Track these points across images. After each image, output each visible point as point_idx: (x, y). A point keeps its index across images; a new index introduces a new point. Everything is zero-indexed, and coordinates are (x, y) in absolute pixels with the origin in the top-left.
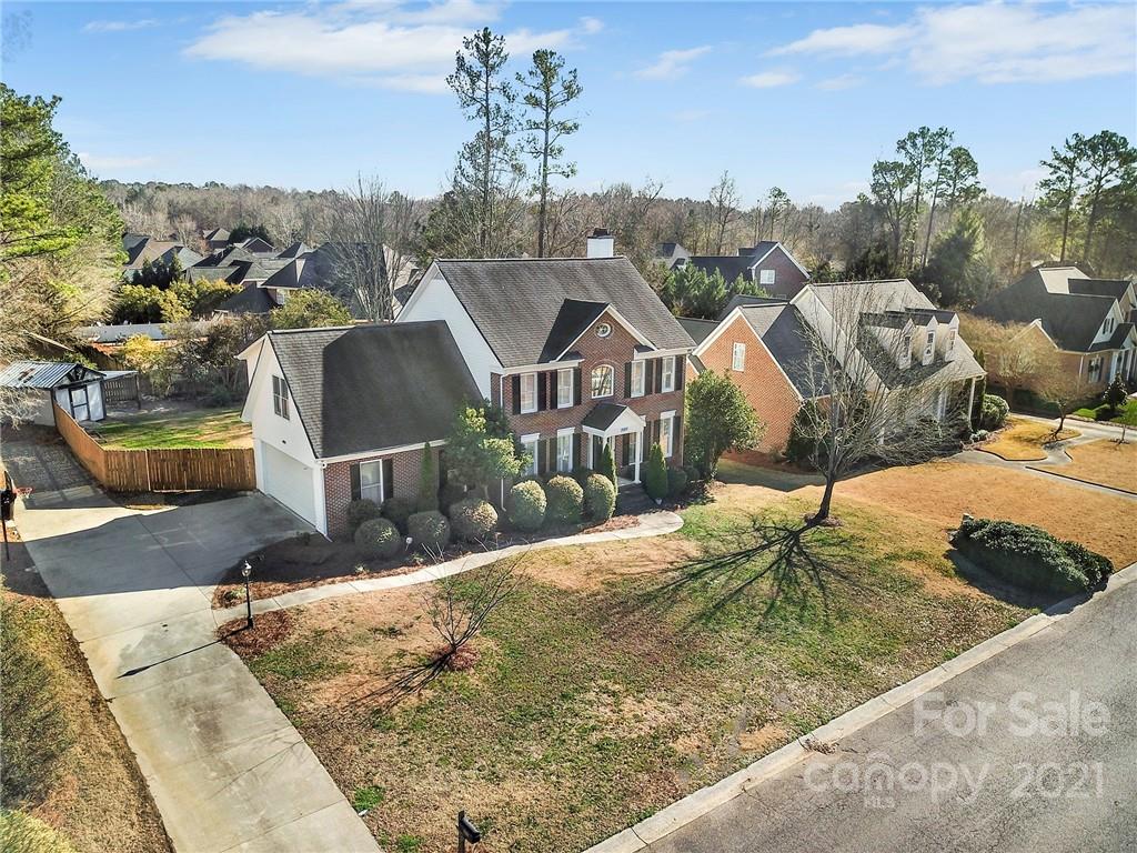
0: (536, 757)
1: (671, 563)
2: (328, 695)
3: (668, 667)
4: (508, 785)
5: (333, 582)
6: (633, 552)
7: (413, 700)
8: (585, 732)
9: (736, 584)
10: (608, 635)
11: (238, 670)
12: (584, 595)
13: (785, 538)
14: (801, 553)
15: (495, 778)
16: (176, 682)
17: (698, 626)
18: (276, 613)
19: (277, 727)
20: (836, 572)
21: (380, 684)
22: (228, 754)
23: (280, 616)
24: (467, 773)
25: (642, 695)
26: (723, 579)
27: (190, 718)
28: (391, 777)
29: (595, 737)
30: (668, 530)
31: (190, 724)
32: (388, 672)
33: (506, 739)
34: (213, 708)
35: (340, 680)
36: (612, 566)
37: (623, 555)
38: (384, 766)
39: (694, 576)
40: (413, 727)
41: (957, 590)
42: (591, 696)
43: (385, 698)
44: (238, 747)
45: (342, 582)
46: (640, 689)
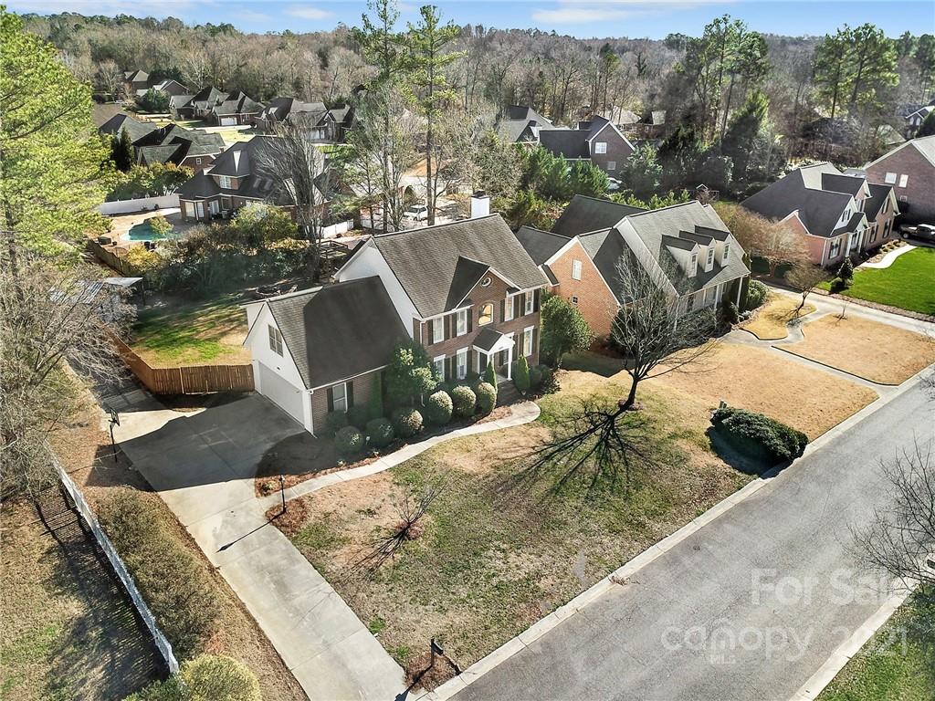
0: (464, 595)
1: (533, 448)
2: (341, 560)
3: (534, 530)
4: (450, 614)
5: (326, 473)
6: (509, 440)
7: (390, 562)
8: (489, 577)
9: (574, 464)
10: (497, 508)
11: (286, 544)
12: (481, 477)
13: (605, 422)
14: (615, 436)
15: (442, 610)
16: (252, 554)
17: (550, 499)
18: (296, 500)
19: (318, 583)
20: (636, 451)
21: (370, 551)
22: (296, 602)
23: (300, 502)
24: (427, 607)
25: (519, 551)
26: (565, 459)
27: (267, 579)
28: (386, 612)
29: (495, 581)
30: (531, 419)
31: (269, 583)
32: (373, 543)
33: (445, 584)
34: (279, 572)
35: (346, 549)
36: (496, 452)
37: (502, 443)
38: (382, 605)
39: (548, 458)
40: (394, 579)
41: (710, 462)
42: (491, 553)
43: (375, 560)
44: (300, 597)
45: (331, 472)
46: (518, 546)
